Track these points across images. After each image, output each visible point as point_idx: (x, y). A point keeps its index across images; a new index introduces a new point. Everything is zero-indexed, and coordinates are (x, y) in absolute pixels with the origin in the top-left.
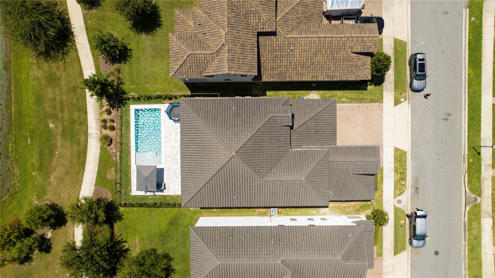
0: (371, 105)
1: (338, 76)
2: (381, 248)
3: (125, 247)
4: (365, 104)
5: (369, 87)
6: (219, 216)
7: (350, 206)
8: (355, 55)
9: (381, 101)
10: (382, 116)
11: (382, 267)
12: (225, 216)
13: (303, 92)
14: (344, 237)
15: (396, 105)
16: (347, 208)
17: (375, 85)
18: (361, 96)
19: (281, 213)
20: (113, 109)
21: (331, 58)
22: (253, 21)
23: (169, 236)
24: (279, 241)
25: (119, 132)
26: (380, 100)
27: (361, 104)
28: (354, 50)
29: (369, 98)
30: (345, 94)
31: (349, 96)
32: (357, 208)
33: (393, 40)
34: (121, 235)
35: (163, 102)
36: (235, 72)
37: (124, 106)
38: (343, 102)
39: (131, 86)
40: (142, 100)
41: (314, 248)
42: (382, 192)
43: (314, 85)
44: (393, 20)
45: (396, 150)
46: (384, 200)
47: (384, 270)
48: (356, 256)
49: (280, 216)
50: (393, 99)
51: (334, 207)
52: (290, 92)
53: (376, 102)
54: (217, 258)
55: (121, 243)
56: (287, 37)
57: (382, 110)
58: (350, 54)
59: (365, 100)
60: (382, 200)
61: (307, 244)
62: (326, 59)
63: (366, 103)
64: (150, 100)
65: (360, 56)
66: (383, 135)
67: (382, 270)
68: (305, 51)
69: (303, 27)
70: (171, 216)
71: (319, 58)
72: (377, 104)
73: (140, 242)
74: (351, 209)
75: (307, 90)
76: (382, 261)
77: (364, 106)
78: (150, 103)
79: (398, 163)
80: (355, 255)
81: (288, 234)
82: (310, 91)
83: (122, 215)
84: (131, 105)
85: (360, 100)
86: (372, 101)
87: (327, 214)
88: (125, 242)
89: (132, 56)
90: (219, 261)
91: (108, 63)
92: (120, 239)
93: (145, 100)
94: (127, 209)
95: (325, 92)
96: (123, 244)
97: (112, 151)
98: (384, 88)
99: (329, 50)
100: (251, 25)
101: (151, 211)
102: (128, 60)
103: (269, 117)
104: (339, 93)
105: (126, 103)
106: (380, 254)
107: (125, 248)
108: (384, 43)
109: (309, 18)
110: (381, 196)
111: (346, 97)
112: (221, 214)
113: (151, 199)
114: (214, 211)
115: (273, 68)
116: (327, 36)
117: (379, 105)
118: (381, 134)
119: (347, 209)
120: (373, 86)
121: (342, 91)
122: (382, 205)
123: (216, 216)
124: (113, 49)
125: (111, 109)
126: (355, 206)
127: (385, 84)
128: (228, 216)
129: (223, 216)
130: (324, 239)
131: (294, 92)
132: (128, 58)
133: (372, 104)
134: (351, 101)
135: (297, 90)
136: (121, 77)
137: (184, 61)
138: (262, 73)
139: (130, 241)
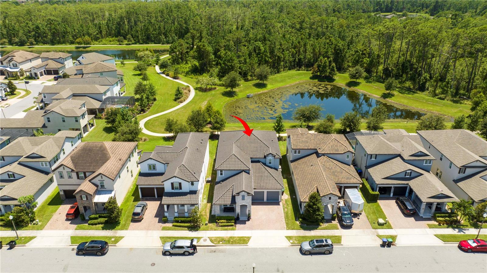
0: (284, 223)
4: (284, 220)
5: (298, 222)
7: (206, 213)
9: (288, 228)
10: (276, 230)
11: (153, 230)
15: (286, 237)
17: (300, 225)
18: (290, 218)
27: (284, 218)
28: (319, 188)
30: (290, 210)
31: (289, 212)
33: (339, 235)
36: (292, 138)
38: (284, 209)
42: (215, 230)
45: (249, 238)
50: (291, 236)
53: (287, 226)
56: (318, 162)
57: (281, 229)
59: (288, 221)
60: (208, 230)
66: (260, 230)
72: (286, 227)
74: (204, 214)
76: (158, 230)
77: (282, 220)
79: (238, 239)
82: (289, 195)
85: (287, 217)
86: (287, 224)
98: (299, 230)
103: (269, 146)
104: (290, 207)
106: (164, 229)
115: (299, 164)
117: (285, 228)
119: (204, 212)
121: (292, 209)
122: (204, 230)
127: (302, 231)
133: (285, 224)
134: (286, 213)
138: (296, 161)
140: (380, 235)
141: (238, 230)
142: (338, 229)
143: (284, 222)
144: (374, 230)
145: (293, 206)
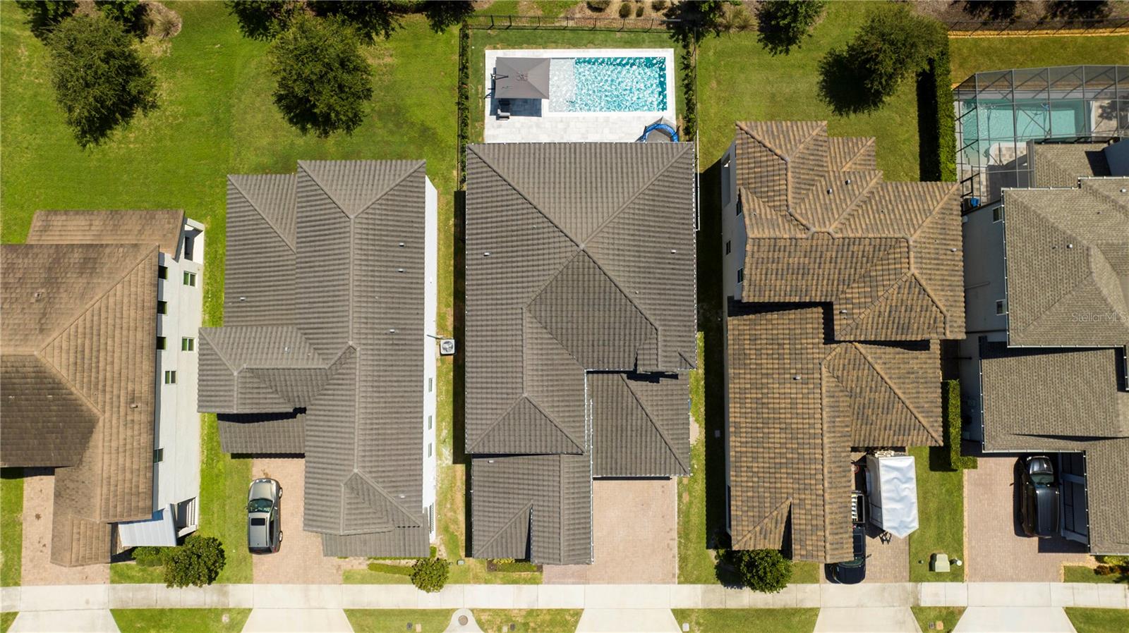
0: (674, 557)
1: (739, 479)
2: (363, 581)
3: (377, 34)
4: (675, 544)
5: (713, 553)
6: (439, 229)
7: (455, 512)
8: (785, 515)
9: (682, 579)
10: (651, 582)
11: (320, 583)
12: (439, 243)
13: (703, 410)
14: (398, 484)
15: (675, 612)
16: (452, 504)
17: (717, 567)
18: (693, 536)
19: (443, 362)
20: (666, 15)
21: (777, 461)
22: (854, 292)
23: (399, 125)
24: (392, 344)
25: (619, 23)
26: (686, 578)
27: (676, 536)
28: (795, 511)
29: (689, 552)
30: (697, 501)
31: (694, 510)
32: (452, 527)
33: (815, 606)
34: (401, 27)
35: (680, 117)
36: (749, 254)
37: (672, 37)
38: (680, 496)
39: (712, 51)
40: (683, 73)
41: (377, 418)
42: (486, 582)
43: (717, 433)
44: (858, 606)
45: (577, 614)
46: (468, 587)
47: (314, 587)
48: (357, 509)
49: (437, 360)
50: (687, 607)
51: (454, 477)
52: (703, 383)
53: (681, 568)
54: (362, 212)
55: (384, 28)
56: (823, 367)
57: (664, 582)
58: (788, 503)
59: (686, 546)
60: (469, 583)
61: (385, 402)
62: (777, 451)
63: (679, 547)
64: (685, 90)
65: (783, 525)
66: (608, 583)
67: (313, 583)
68: (794, 404)
69: (844, 401)
70: (440, 131)
71: (778, 437)
72: (677, 571)
73: (385, 66)
74: (449, 514)
75: (706, 419)
76: (335, 583)
77: (671, 542)
78: (678, 88)
79: (548, 617)
80: (359, 506)
81: (407, 363)
82: (703, 425)
83: (442, 30)
84: (672, 50)
85: (684, 533)
86: (683, 560)
87: (439, 462)
88: (387, 36)
89: (775, 53)
90: (356, 217)
91: (760, 7)
92: (394, 24)
93: (684, 80)
94: (456, 41)
95: (703, 457)
96: (383, 32)
97: (577, 11)
98: (711, 587)
99: (796, 456)
100: (848, 288)
101: (451, 89)
102: (766, 46)
103: (657, 324)
104: (700, 487)
105: (677, 40)
106: (349, 578)
107: (374, 35)
108: (810, 587)
109: (861, 415)
110: (477, 580)
111: (691, 503)
112: (442, 236)
113: (477, 90)
114: (449, 219)
115: (755, 340)
116: (826, 451)
117: (674, 575)
118: (611, 581)
119: (448, 506)
120: (716, 562)
121: (705, 494)
122: (456, 582)
123: (438, 225)
124: (791, 13)
125: (665, 11)
126: (455, 522)
127: (719, 587)
128: (439, 249)
129: (439, 239)
130: (395, 439)
131: (702, 390)
132: (770, 46)
133: (677, 559)
134: (684, 514)
135: (706, 397)
136: (731, 31)
137: (770, 150)
138: (745, 317)
139: (388, 45)
140: (923, 604)
141: (548, 583)
142: (816, 581)
143: (676, 551)
144: (910, 585)
145: (707, 479)
